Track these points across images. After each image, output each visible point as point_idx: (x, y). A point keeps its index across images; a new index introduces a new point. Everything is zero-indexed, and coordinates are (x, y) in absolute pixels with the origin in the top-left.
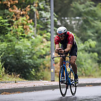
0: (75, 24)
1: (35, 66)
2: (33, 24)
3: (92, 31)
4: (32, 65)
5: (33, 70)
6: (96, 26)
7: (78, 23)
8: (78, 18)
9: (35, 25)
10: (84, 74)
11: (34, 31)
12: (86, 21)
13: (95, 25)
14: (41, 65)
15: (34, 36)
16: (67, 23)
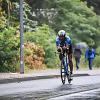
0: (49, 15)
1: (7, 57)
2: (6, 15)
3: (67, 23)
4: (4, 57)
5: (6, 62)
6: (71, 18)
7: (53, 15)
8: (52, 9)
9: (8, 16)
10: (57, 65)
11: (7, 22)
12: (61, 13)
13: (70, 16)
14: (13, 57)
15: (7, 28)
16: (42, 14)
